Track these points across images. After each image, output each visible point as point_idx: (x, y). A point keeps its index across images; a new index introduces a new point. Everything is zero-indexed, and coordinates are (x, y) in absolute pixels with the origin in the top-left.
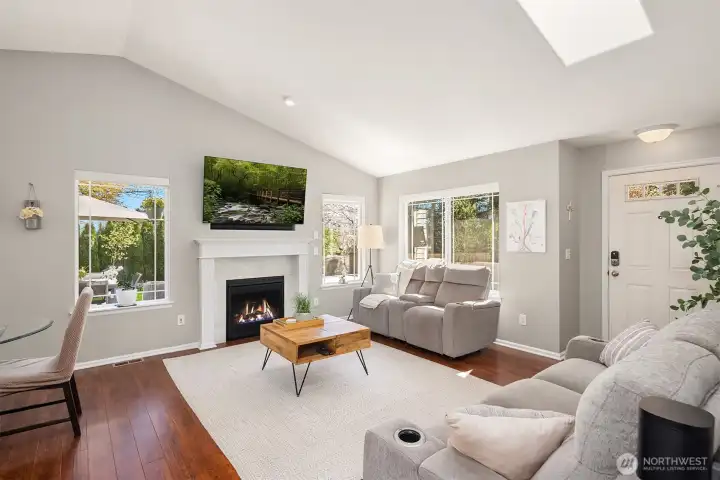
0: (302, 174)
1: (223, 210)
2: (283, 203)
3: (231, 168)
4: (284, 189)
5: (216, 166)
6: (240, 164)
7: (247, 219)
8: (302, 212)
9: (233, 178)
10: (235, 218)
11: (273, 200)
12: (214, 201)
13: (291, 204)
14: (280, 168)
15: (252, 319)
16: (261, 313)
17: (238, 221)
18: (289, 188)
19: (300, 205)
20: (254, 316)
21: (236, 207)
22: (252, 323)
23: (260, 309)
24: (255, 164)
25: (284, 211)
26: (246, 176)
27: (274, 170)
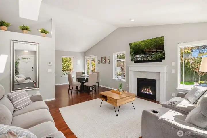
0: (162, 38)
1: (135, 57)
2: (154, 52)
3: (136, 45)
4: (154, 47)
5: (132, 45)
6: (138, 42)
7: (142, 59)
8: (164, 54)
9: (137, 47)
10: (139, 59)
11: (150, 52)
12: (133, 55)
13: (157, 52)
14: (151, 40)
15: (145, 92)
16: (148, 92)
17: (139, 60)
18: (156, 46)
19: (162, 52)
20: (146, 91)
21: (139, 56)
22: (147, 94)
23: (148, 90)
24: (143, 41)
25: (155, 55)
26: (140, 46)
27: (149, 41)
